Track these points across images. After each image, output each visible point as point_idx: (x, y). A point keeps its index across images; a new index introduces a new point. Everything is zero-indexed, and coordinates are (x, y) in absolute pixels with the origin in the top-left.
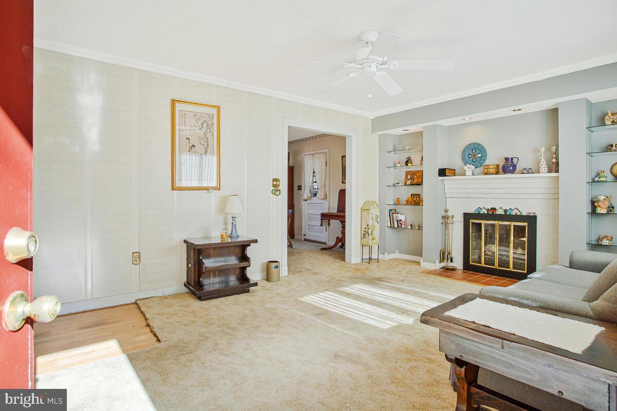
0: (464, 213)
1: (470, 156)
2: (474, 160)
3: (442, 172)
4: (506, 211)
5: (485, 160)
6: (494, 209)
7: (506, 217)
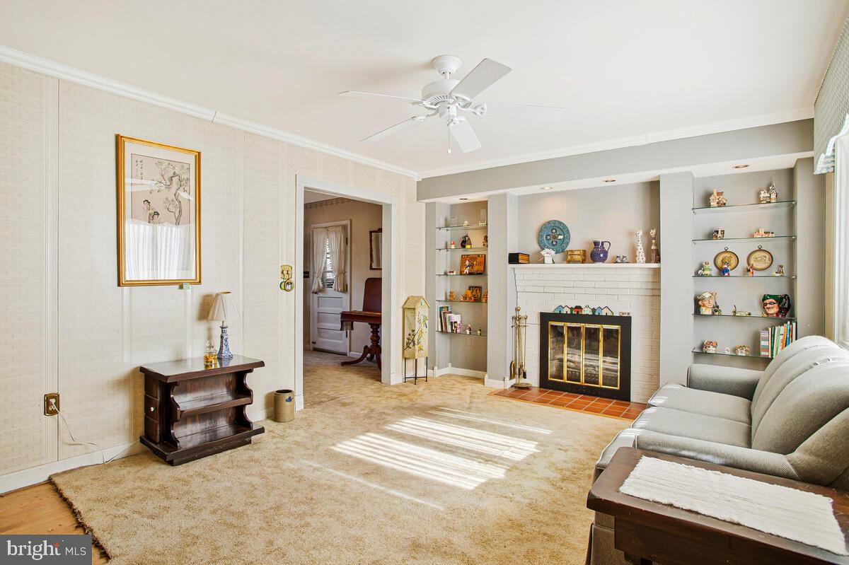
0: (541, 313)
1: (548, 237)
2: (554, 243)
3: (514, 258)
4: (594, 310)
5: (568, 244)
6: (579, 308)
7: (595, 318)
